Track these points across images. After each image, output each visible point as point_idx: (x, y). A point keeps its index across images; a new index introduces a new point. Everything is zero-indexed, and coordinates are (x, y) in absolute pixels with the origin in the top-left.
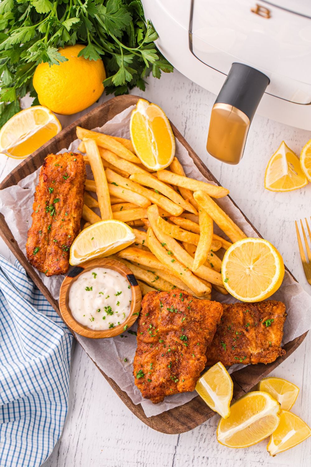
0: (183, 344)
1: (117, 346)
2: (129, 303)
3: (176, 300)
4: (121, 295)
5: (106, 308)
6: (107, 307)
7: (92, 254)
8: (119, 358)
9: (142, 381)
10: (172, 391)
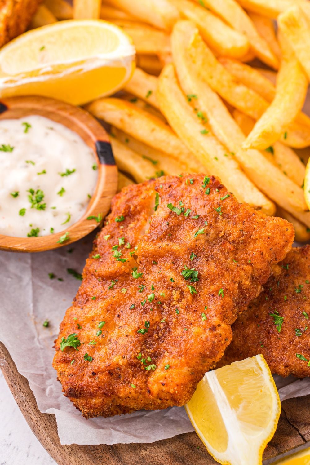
0: (185, 288)
1: (34, 291)
2: (84, 198)
3: (194, 190)
4: (73, 177)
5: (32, 192)
6: (35, 191)
7: (33, 74)
8: (33, 317)
9: (70, 356)
10: (136, 389)
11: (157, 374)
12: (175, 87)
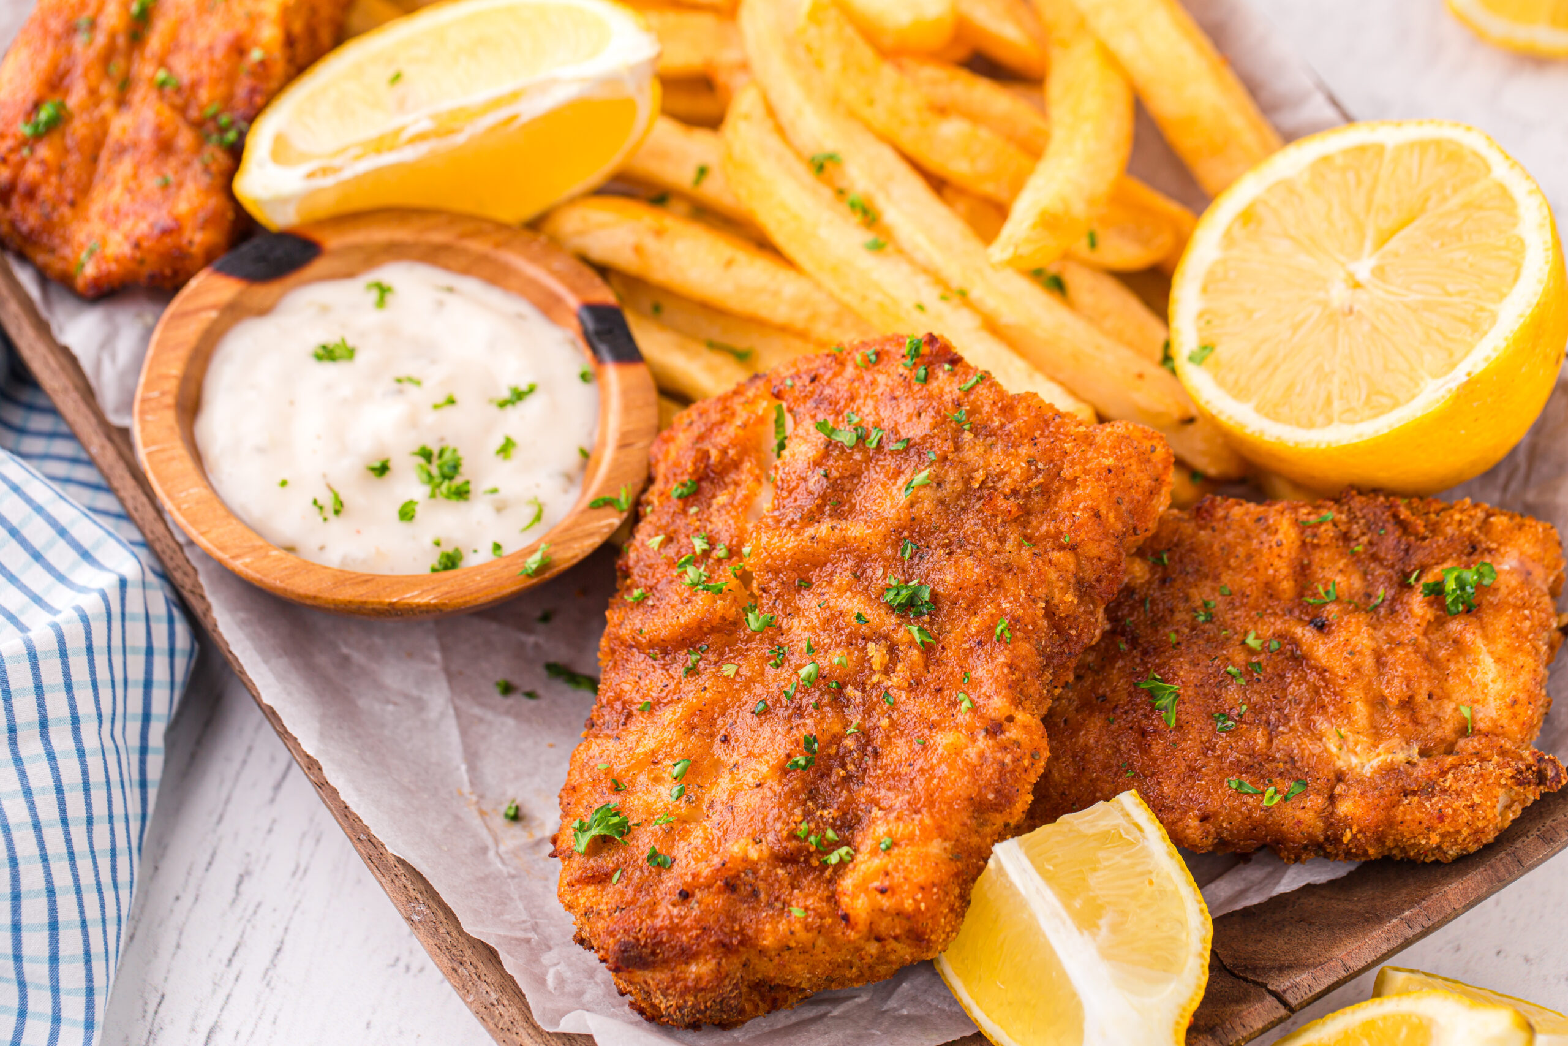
0: (900, 635)
1: (464, 733)
2: (573, 459)
3: (881, 379)
4: (531, 407)
5: (427, 455)
6: (436, 452)
7: (380, 145)
8: (474, 798)
9: (607, 861)
10: (806, 918)
11: (863, 867)
12: (773, 142)
